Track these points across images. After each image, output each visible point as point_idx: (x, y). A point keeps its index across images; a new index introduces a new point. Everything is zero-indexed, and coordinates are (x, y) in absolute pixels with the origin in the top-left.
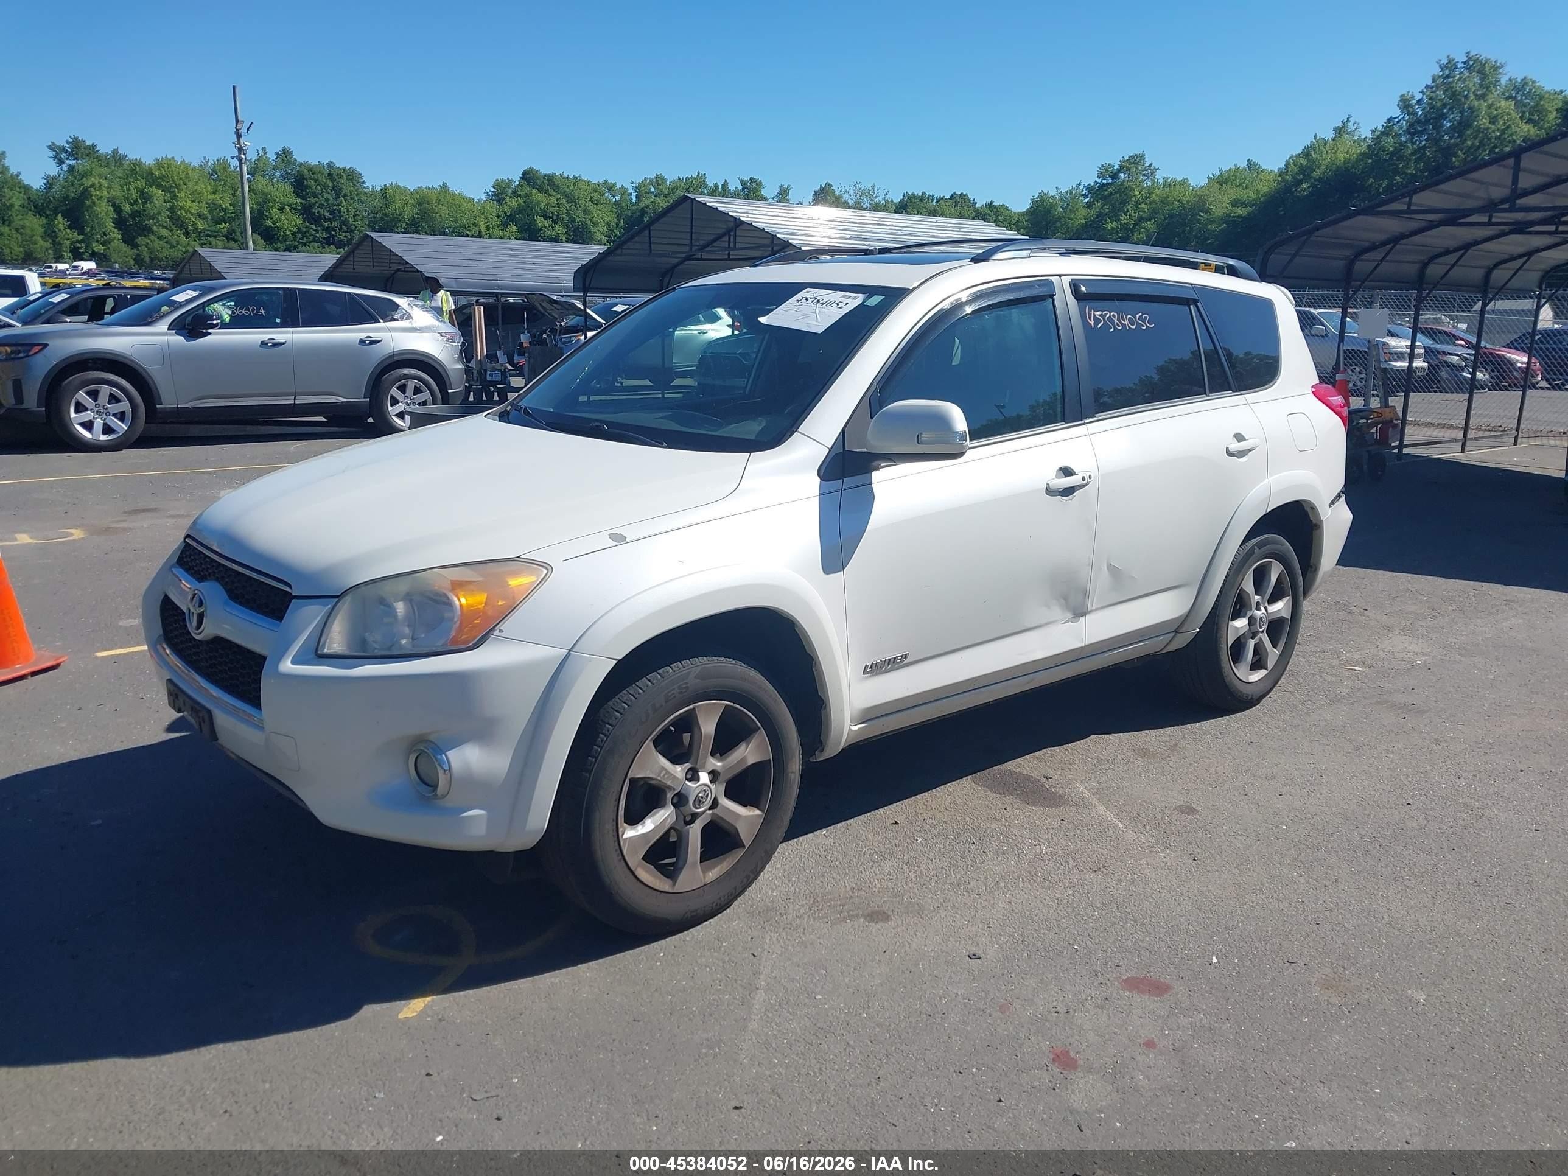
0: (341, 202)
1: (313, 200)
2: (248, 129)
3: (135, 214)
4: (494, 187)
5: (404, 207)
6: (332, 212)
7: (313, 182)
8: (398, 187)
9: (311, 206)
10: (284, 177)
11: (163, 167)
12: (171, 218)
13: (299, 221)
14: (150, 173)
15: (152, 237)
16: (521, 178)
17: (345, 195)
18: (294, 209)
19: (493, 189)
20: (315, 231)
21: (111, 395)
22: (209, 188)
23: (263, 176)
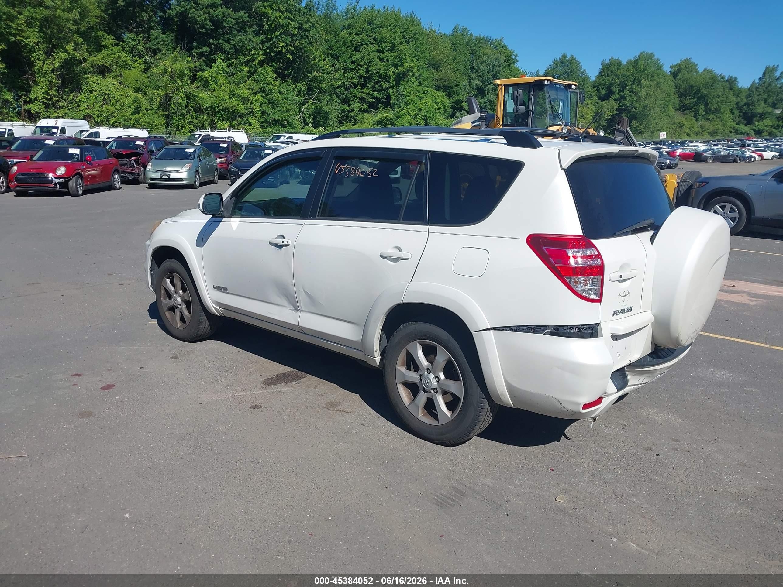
21: (732, 208)
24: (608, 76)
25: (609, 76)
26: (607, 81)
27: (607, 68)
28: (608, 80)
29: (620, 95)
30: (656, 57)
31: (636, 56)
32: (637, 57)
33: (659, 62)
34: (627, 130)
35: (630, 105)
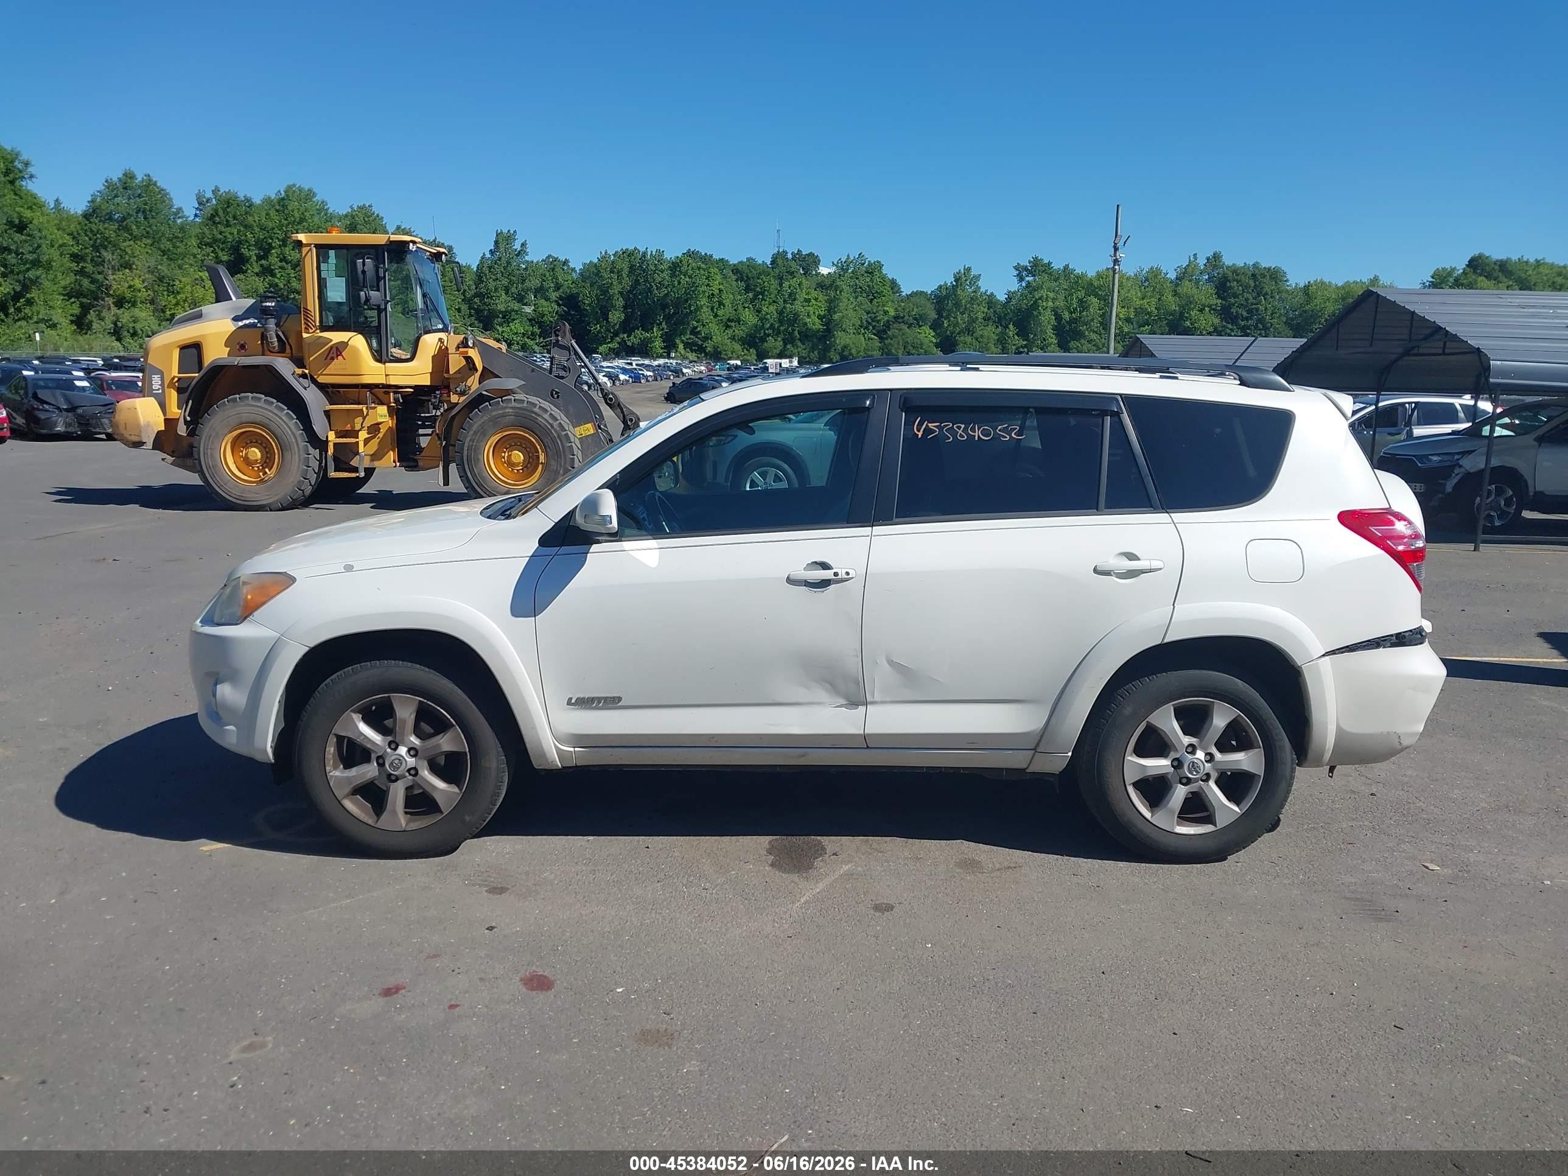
0: (1261, 302)
1: (1232, 300)
2: (1125, 243)
3: (1073, 321)
4: (1433, 277)
5: (1325, 303)
6: (1249, 311)
7: (1235, 283)
8: (1322, 283)
9: (1231, 305)
10: (1209, 280)
11: (1102, 278)
12: (1101, 323)
13: (1217, 321)
14: (1091, 284)
15: (1082, 341)
16: (1467, 266)
17: (1266, 294)
18: (1214, 310)
19: (1432, 280)
20: (1231, 329)
21: (776, 475)
22: (1139, 294)
23: (1190, 281)
24: (228, 225)
25: (230, 226)
26: (229, 236)
27: (224, 210)
28: (230, 233)
29: (262, 266)
30: (318, 198)
31: (279, 191)
32: (283, 193)
33: (326, 207)
34: (572, 346)
35: (284, 285)
